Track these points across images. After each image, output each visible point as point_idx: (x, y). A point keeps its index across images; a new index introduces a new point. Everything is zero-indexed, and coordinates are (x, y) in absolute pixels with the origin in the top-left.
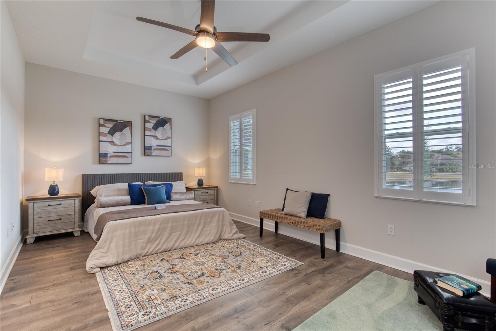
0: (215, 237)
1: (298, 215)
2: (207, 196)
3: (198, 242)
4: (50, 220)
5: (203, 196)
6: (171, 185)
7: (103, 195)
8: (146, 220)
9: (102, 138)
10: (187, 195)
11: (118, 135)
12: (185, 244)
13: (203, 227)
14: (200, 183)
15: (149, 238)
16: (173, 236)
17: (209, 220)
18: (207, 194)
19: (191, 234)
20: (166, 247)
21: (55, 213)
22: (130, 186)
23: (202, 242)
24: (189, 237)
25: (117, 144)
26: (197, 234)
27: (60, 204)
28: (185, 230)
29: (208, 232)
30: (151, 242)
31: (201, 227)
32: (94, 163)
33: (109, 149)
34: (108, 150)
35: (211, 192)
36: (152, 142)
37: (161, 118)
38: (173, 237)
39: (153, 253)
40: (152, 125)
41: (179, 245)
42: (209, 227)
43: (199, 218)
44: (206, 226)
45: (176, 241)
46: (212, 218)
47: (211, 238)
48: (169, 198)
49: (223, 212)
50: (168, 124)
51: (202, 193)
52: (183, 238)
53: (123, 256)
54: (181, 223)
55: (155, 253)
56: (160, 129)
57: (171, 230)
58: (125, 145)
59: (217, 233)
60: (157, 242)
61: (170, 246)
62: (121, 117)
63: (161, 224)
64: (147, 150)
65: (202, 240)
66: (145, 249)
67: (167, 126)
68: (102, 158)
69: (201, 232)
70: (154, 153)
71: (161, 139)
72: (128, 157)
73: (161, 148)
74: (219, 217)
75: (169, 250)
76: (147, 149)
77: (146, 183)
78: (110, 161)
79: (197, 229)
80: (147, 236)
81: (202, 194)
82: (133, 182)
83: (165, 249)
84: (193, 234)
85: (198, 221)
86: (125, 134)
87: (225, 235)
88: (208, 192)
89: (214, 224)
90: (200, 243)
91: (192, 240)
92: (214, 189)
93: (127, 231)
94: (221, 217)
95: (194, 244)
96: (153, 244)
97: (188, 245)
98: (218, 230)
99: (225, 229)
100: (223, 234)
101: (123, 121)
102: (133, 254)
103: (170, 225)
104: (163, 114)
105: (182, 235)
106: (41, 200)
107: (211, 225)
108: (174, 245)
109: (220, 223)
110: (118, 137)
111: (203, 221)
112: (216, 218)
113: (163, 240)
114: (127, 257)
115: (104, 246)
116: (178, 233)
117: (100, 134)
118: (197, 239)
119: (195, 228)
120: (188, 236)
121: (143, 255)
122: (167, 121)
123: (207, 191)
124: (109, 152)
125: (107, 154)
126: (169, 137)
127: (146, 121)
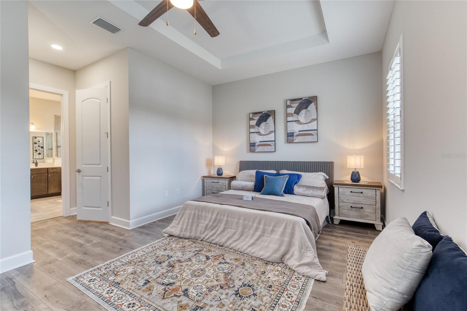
0: (273, 254)
2: (360, 198)
3: (249, 251)
4: (214, 192)
6: (299, 177)
7: (239, 179)
8: (207, 206)
9: (252, 130)
10: (313, 192)
11: (263, 125)
12: (236, 246)
13: (260, 236)
14: (356, 178)
15: (207, 225)
16: (228, 231)
17: (271, 228)
18: (361, 195)
19: (246, 237)
20: (219, 240)
21: (216, 188)
22: (257, 173)
23: (254, 253)
24: (244, 240)
25: (262, 134)
26: (252, 241)
27: (218, 182)
28: (240, 230)
29: (266, 244)
30: (209, 229)
31: (258, 233)
33: (257, 139)
34: (256, 140)
35: (370, 193)
36: (295, 128)
37: (303, 99)
38: (228, 233)
39: (208, 241)
40: (294, 109)
41: (231, 244)
42: (269, 237)
43: (257, 221)
44: (266, 235)
45: (229, 239)
46: (274, 227)
47: (265, 254)
49: (294, 224)
50: (313, 104)
51: (351, 192)
52: (236, 239)
53: (185, 232)
54: (236, 220)
55: (210, 242)
56: (303, 111)
57: (226, 224)
58: (269, 134)
59: (277, 251)
60: (213, 231)
61: (222, 241)
62: (265, 108)
63: (217, 215)
64: (290, 137)
65: (255, 251)
66: (203, 234)
67: (312, 106)
68: (252, 146)
69: (257, 240)
70: (297, 139)
71: (305, 122)
72: (271, 146)
73: (304, 133)
74: (285, 228)
75: (221, 245)
76: (289, 135)
77: (280, 171)
78: (258, 149)
79: (253, 235)
80: (206, 222)
81: (352, 194)
82: (262, 170)
83: (217, 242)
84: (247, 239)
85: (255, 225)
86: (269, 123)
87: (292, 259)
88: (362, 193)
89: (276, 236)
90: (252, 254)
91: (244, 245)
92: (376, 189)
93: (193, 212)
94: (289, 231)
95: (245, 250)
96: (210, 232)
97: (239, 249)
98: (280, 246)
99: (294, 251)
100: (288, 256)
101: (268, 111)
102: (193, 235)
103: (225, 218)
104: (305, 94)
105: (236, 235)
106: (210, 178)
107: (272, 236)
108: (226, 242)
109: (286, 239)
110: (263, 127)
111: (261, 226)
112: (281, 229)
113: (218, 232)
114: (187, 235)
116: (233, 230)
117: (251, 127)
118: (250, 246)
119: (251, 232)
120: (243, 238)
121: (201, 239)
123: (360, 191)
124: (256, 141)
125: (255, 143)
126: (314, 119)
127: (288, 107)
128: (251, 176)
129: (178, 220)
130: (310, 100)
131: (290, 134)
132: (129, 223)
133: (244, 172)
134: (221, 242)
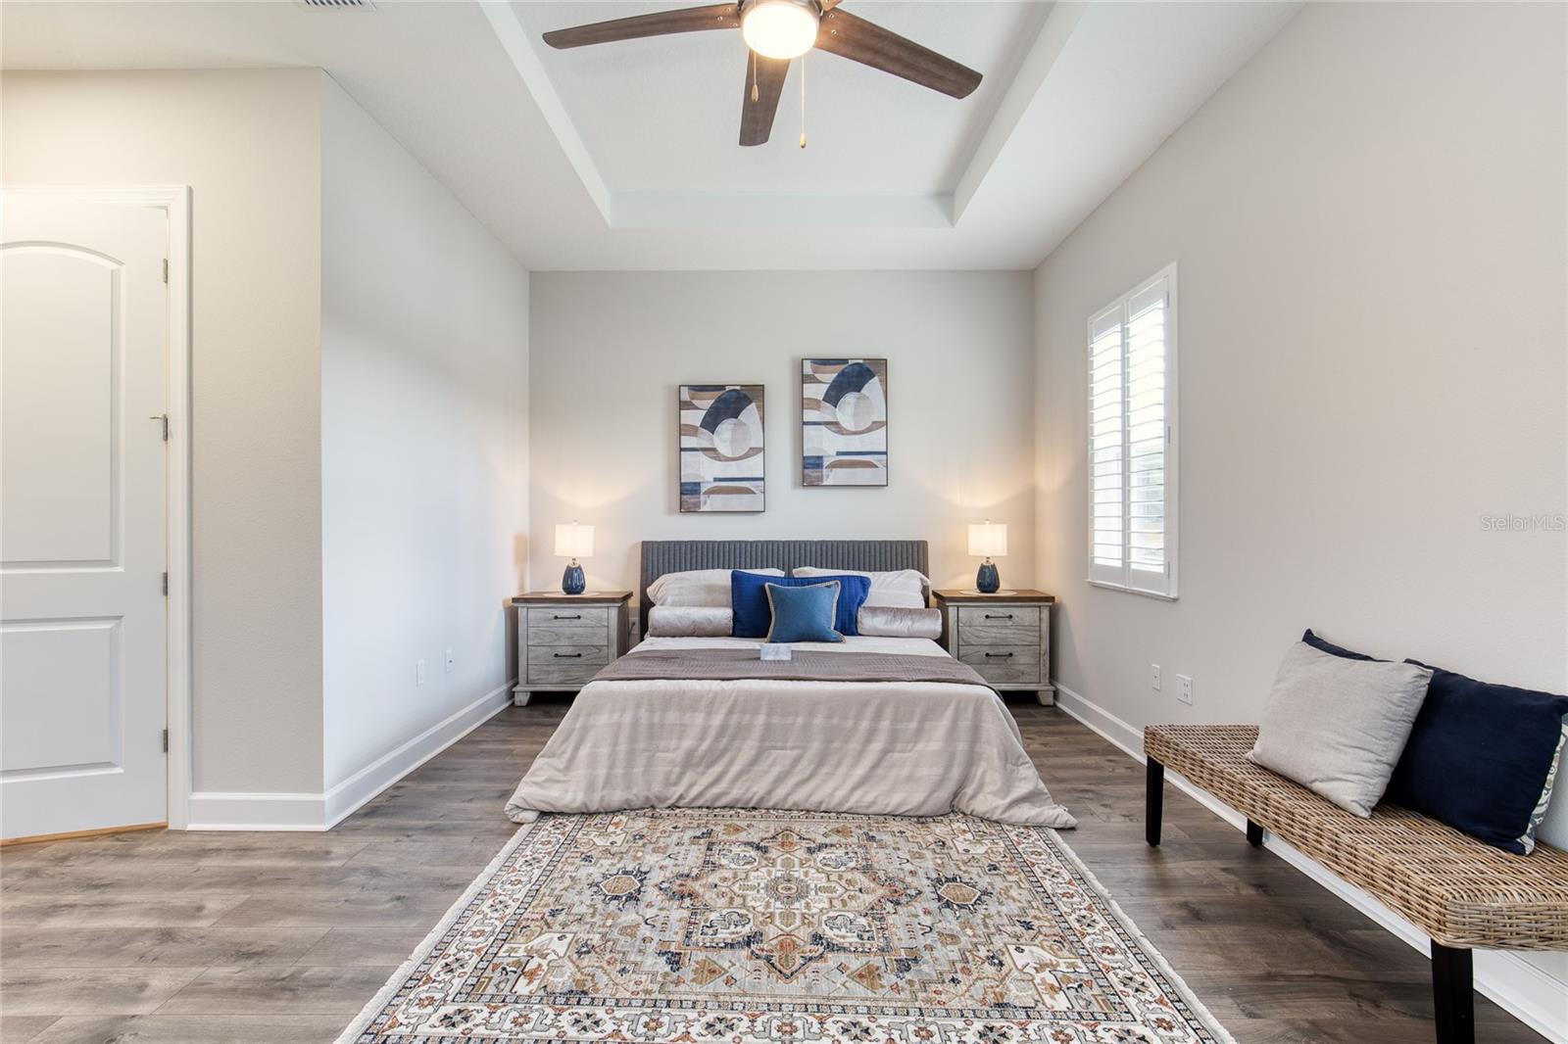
0: (930, 795)
1: (1317, 786)
2: (1008, 631)
3: (857, 802)
4: (559, 654)
5: (995, 630)
6: (865, 583)
7: (669, 599)
8: (684, 692)
9: (688, 441)
10: (913, 622)
11: (726, 427)
12: (810, 795)
13: (885, 753)
14: (988, 580)
15: (690, 753)
16: (771, 759)
17: (914, 725)
18: (1009, 623)
19: (838, 765)
20: (741, 792)
21: (568, 638)
22: (735, 578)
23: (873, 803)
24: (831, 775)
25: (724, 456)
26: (860, 772)
27: (579, 617)
28: (816, 746)
29: (905, 772)
30: (698, 765)
31: (877, 746)
32: (670, 512)
33: (704, 470)
34: (702, 475)
35: (1026, 615)
36: (824, 443)
37: (850, 362)
38: (772, 765)
39: (700, 803)
40: (824, 388)
41: (788, 795)
42: (910, 751)
43: (869, 713)
44: (899, 746)
45: (779, 780)
46: (924, 719)
47: (912, 798)
48: (848, 626)
49: (979, 703)
50: (876, 380)
51: (987, 617)
52: (805, 776)
53: (604, 793)
54: (800, 720)
55: (708, 804)
56: (850, 398)
57: (763, 739)
58: (746, 456)
59: (941, 782)
60: (717, 769)
61: (755, 793)
62: (733, 376)
63: (730, 712)
64: (810, 469)
65: (876, 798)
66: (676, 784)
67: (873, 386)
68: (688, 495)
69: (876, 765)
70: (832, 477)
71: (853, 430)
72: (754, 493)
73: (851, 460)
74: (955, 721)
75: (751, 805)
76: (809, 464)
77: (794, 571)
78: (710, 503)
79: (861, 753)
80: (687, 744)
81: (989, 622)
82: (751, 568)
83: (738, 800)
84: (842, 770)
85: (865, 724)
86: (745, 424)
87: (981, 796)
88: (1011, 617)
89: (933, 743)
90: (868, 807)
91: (836, 789)
92: (1040, 607)
93: (627, 718)
94: (965, 724)
95: (841, 803)
96: (703, 773)
97: (821, 803)
98: (947, 769)
99: (984, 773)
100: (969, 791)
101: (742, 386)
102: (637, 793)
103: (761, 719)
104: (856, 349)
105: (804, 763)
106: (544, 602)
107: (920, 746)
108: (769, 792)
109: (962, 747)
110: (728, 435)
111: (885, 724)
112: (945, 722)
113: (736, 768)
114: (617, 797)
115: (562, 749)
116: (788, 752)
117: (683, 430)
118: (855, 788)
119: (854, 746)
120: (826, 769)
121: (670, 802)
122: (872, 369)
123: (1007, 612)
124: (703, 478)
125: (699, 483)
126: (880, 422)
127: (805, 379)
128: (710, 589)
129: (567, 756)
130: (869, 367)
131: (811, 461)
132: (323, 802)
133: (682, 579)
134: (751, 799)
